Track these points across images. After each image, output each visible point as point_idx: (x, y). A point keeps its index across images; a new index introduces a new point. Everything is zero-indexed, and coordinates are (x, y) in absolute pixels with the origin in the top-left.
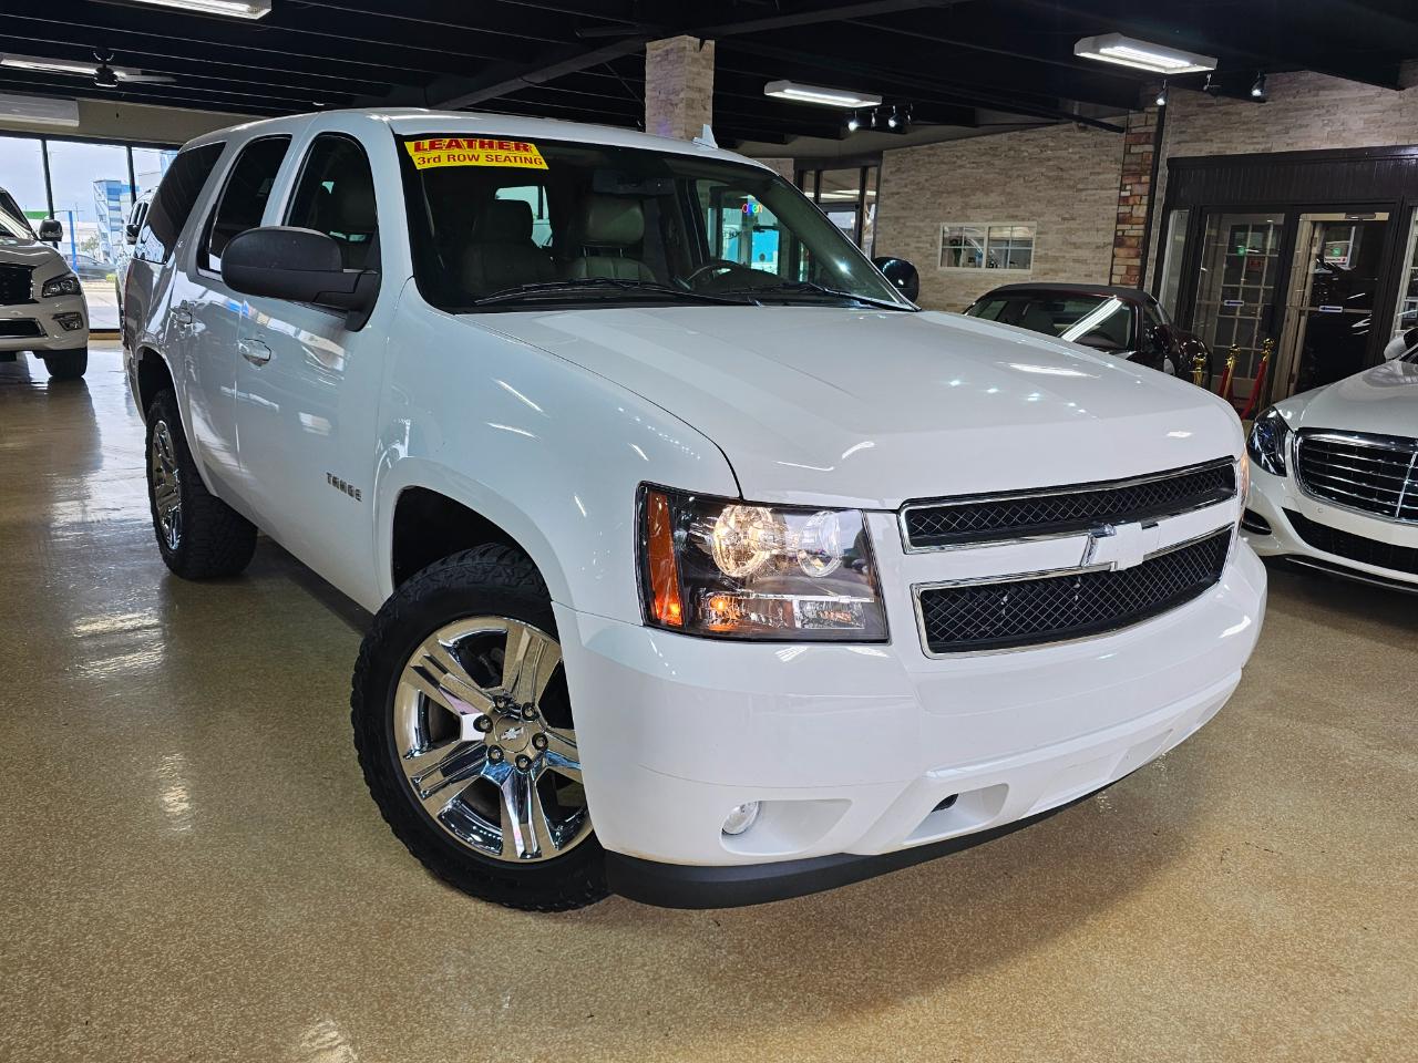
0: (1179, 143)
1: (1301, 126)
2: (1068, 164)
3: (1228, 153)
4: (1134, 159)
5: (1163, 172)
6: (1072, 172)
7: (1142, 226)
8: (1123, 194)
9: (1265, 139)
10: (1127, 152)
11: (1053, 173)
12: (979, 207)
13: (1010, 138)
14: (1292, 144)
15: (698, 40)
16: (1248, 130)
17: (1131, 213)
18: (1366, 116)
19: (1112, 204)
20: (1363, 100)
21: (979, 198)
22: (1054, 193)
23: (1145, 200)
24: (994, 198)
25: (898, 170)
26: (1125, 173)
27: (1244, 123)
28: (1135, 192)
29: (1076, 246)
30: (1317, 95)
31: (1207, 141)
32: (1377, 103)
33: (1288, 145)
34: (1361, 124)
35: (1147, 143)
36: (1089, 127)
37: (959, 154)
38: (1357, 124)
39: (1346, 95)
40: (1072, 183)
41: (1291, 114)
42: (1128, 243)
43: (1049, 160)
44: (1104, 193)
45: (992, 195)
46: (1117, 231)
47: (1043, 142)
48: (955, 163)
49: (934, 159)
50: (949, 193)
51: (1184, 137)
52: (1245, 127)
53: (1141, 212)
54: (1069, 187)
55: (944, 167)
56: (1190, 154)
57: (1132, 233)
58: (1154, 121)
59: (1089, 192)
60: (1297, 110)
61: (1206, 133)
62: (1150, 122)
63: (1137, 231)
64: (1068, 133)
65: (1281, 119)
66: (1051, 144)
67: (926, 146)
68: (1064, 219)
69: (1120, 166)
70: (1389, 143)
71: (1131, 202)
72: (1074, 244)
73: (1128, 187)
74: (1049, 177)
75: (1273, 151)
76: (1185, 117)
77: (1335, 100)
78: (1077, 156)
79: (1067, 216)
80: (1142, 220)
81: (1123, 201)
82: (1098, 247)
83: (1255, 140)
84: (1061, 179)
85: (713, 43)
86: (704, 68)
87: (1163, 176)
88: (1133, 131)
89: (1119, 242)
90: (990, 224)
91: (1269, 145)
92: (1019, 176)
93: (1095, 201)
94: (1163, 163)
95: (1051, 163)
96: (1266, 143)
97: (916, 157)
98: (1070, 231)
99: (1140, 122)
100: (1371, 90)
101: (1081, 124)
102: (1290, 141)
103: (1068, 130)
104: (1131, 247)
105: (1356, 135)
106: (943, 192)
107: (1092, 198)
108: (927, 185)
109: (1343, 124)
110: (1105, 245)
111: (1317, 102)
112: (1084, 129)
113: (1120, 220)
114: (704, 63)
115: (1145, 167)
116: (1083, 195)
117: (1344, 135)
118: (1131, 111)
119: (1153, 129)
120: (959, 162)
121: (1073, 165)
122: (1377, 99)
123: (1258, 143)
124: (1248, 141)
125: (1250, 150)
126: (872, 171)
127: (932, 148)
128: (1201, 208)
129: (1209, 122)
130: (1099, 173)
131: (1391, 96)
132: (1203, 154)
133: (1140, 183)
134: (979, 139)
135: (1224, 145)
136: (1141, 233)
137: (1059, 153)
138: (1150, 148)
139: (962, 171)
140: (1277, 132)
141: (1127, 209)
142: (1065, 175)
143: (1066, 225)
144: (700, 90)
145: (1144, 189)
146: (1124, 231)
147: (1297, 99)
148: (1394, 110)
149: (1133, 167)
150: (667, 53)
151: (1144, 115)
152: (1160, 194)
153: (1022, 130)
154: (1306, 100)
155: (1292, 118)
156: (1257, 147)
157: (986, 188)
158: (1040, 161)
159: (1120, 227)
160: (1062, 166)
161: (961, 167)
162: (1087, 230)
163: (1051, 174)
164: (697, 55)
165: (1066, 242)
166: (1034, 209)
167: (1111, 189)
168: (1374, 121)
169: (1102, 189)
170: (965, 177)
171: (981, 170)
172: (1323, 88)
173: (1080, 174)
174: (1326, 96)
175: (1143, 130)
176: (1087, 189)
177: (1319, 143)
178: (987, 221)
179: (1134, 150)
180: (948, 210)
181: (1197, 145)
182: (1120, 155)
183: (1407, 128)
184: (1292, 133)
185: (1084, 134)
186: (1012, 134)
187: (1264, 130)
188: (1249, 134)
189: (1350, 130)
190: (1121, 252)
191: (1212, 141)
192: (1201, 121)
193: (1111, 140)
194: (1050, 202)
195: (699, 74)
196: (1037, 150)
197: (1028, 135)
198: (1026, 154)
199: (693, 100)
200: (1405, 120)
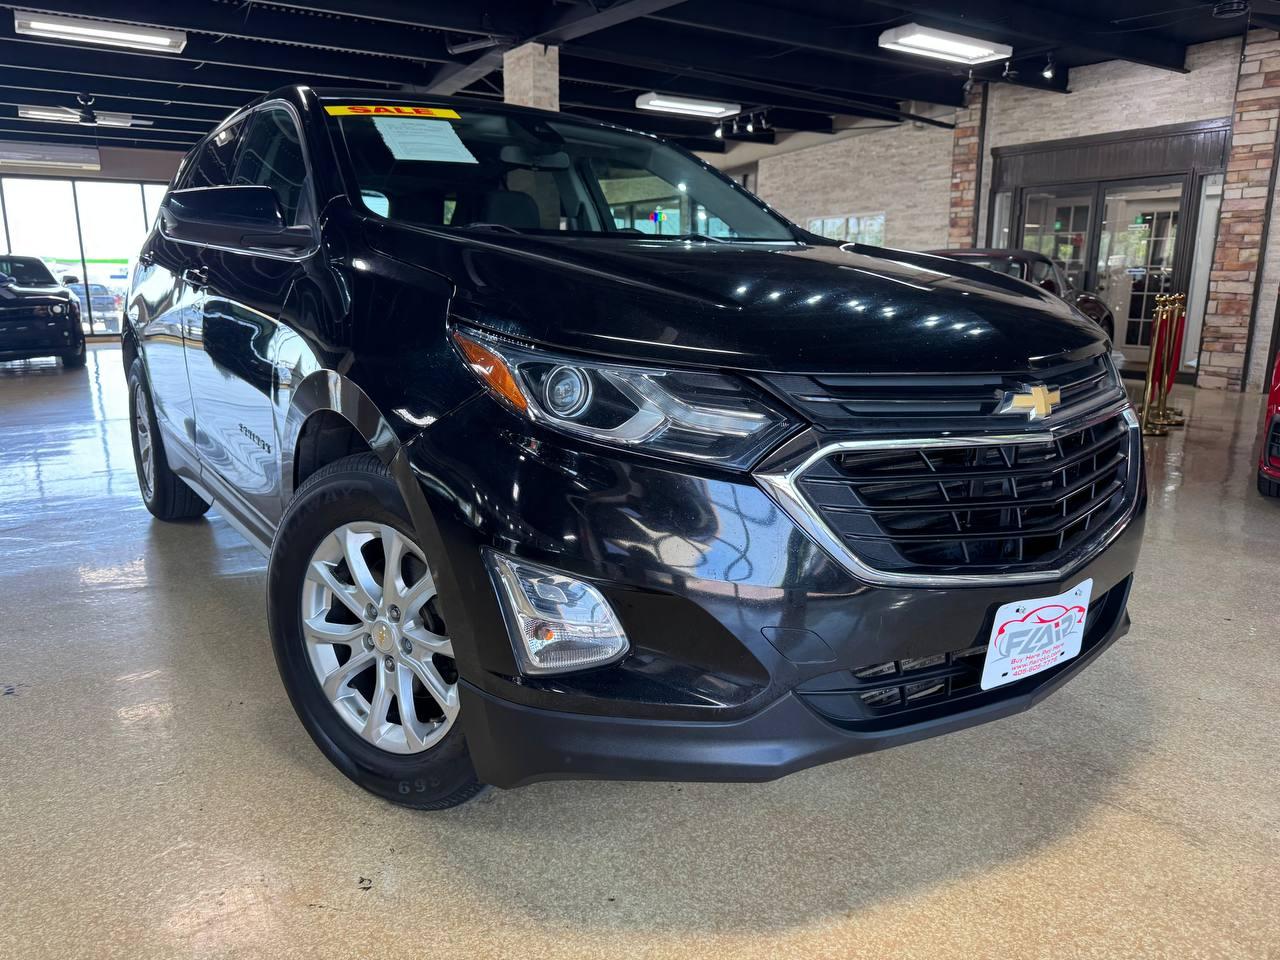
0: (1000, 134)
1: (1103, 112)
2: (908, 160)
3: (1042, 139)
4: (962, 150)
5: (988, 160)
6: (913, 166)
7: (972, 208)
8: (955, 181)
9: (1073, 125)
10: (956, 145)
11: (898, 168)
12: (838, 201)
13: (860, 141)
14: (1095, 128)
15: (542, 47)
16: (1058, 118)
17: (961, 198)
18: (1158, 98)
19: (946, 191)
20: (1156, 85)
21: (837, 194)
22: (897, 185)
23: (973, 185)
24: (849, 193)
25: (772, 176)
26: (955, 163)
27: (1054, 112)
28: (964, 179)
29: (919, 230)
30: (1115, 83)
31: (1023, 130)
32: (1168, 86)
33: (1092, 128)
34: (1154, 105)
35: (972, 135)
36: (925, 124)
37: (819, 157)
38: (1150, 106)
39: (1139, 80)
40: (913, 175)
41: (1093, 101)
42: (961, 223)
43: (893, 156)
44: (939, 182)
45: (848, 191)
46: (951, 213)
47: (888, 143)
48: (816, 165)
49: (800, 163)
50: (812, 191)
51: (1005, 128)
52: (1054, 116)
53: (970, 195)
54: (914, 179)
55: (808, 170)
56: (1010, 143)
57: (964, 214)
58: (977, 116)
59: (927, 182)
60: (1099, 98)
61: (1022, 124)
62: (974, 117)
63: (966, 212)
64: (908, 133)
65: (1086, 106)
66: (895, 143)
67: (792, 154)
68: (908, 207)
69: (951, 158)
70: (1180, 120)
71: (961, 188)
72: (917, 228)
73: (958, 175)
74: (894, 172)
75: (1080, 135)
76: (1004, 111)
77: (1130, 86)
78: (915, 152)
79: (910, 204)
80: (971, 203)
81: (955, 186)
82: (937, 230)
83: (1064, 127)
84: (903, 172)
85: (556, 48)
86: (549, 70)
87: (988, 164)
88: (961, 126)
89: (954, 224)
90: (847, 216)
91: (1076, 130)
92: (869, 173)
93: (933, 190)
94: (987, 152)
95: (895, 159)
96: (1074, 128)
97: (785, 162)
98: (913, 217)
99: (967, 118)
100: (1162, 75)
101: (919, 124)
102: (1094, 125)
103: (908, 130)
104: (964, 227)
105: (1151, 115)
106: (807, 192)
107: (932, 187)
108: (795, 186)
109: (1139, 107)
110: (942, 228)
111: (1116, 89)
112: (921, 128)
113: (954, 204)
114: (549, 66)
115: (971, 156)
116: (922, 185)
117: (1140, 116)
118: (958, 109)
119: (977, 123)
120: (820, 165)
121: (914, 160)
122: (1167, 83)
123: (1067, 129)
124: (1059, 128)
125: (1059, 135)
126: (751, 178)
127: (797, 155)
128: (1022, 189)
129: (1024, 113)
130: (935, 165)
131: (1178, 79)
132: (1021, 142)
133: (968, 170)
134: (835, 144)
135: (1039, 133)
136: (971, 214)
137: (901, 151)
138: (974, 140)
139: (823, 172)
140: (1082, 118)
141: (958, 194)
142: (908, 169)
143: (911, 211)
144: (546, 89)
145: (971, 176)
146: (956, 213)
147: (1098, 88)
148: (1182, 91)
149: (962, 157)
150: (519, 59)
151: (968, 111)
152: (987, 179)
153: (869, 133)
154: (1105, 88)
155: (1095, 105)
156: (1066, 132)
157: (842, 185)
158: (886, 158)
159: (954, 210)
160: (904, 162)
161: (822, 168)
162: (929, 215)
163: (895, 169)
164: (541, 59)
165: (911, 227)
166: (881, 200)
167: (946, 178)
168: (1165, 102)
169: (939, 178)
170: (825, 177)
171: (838, 170)
172: (1119, 76)
173: (919, 168)
174: (1124, 84)
175: (968, 125)
176: (925, 180)
177: (1118, 125)
178: (845, 213)
179: (961, 142)
180: (812, 206)
181: (1015, 135)
182: (951, 149)
183: (1193, 106)
184: (1096, 118)
185: (920, 133)
186: (862, 137)
187: (1071, 117)
188: (1058, 122)
189: (1145, 112)
190: (956, 231)
191: (1027, 130)
192: (1017, 114)
193: (943, 135)
194: (895, 193)
195: (545, 75)
196: (883, 149)
197: (875, 137)
198: (874, 153)
199: (540, 98)
200: (1190, 99)
